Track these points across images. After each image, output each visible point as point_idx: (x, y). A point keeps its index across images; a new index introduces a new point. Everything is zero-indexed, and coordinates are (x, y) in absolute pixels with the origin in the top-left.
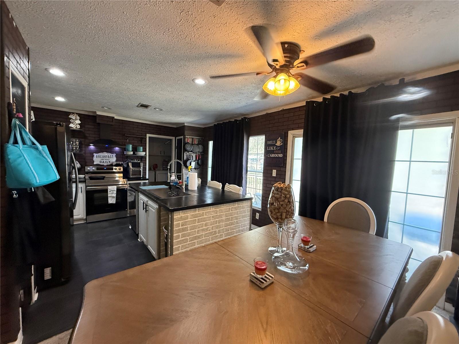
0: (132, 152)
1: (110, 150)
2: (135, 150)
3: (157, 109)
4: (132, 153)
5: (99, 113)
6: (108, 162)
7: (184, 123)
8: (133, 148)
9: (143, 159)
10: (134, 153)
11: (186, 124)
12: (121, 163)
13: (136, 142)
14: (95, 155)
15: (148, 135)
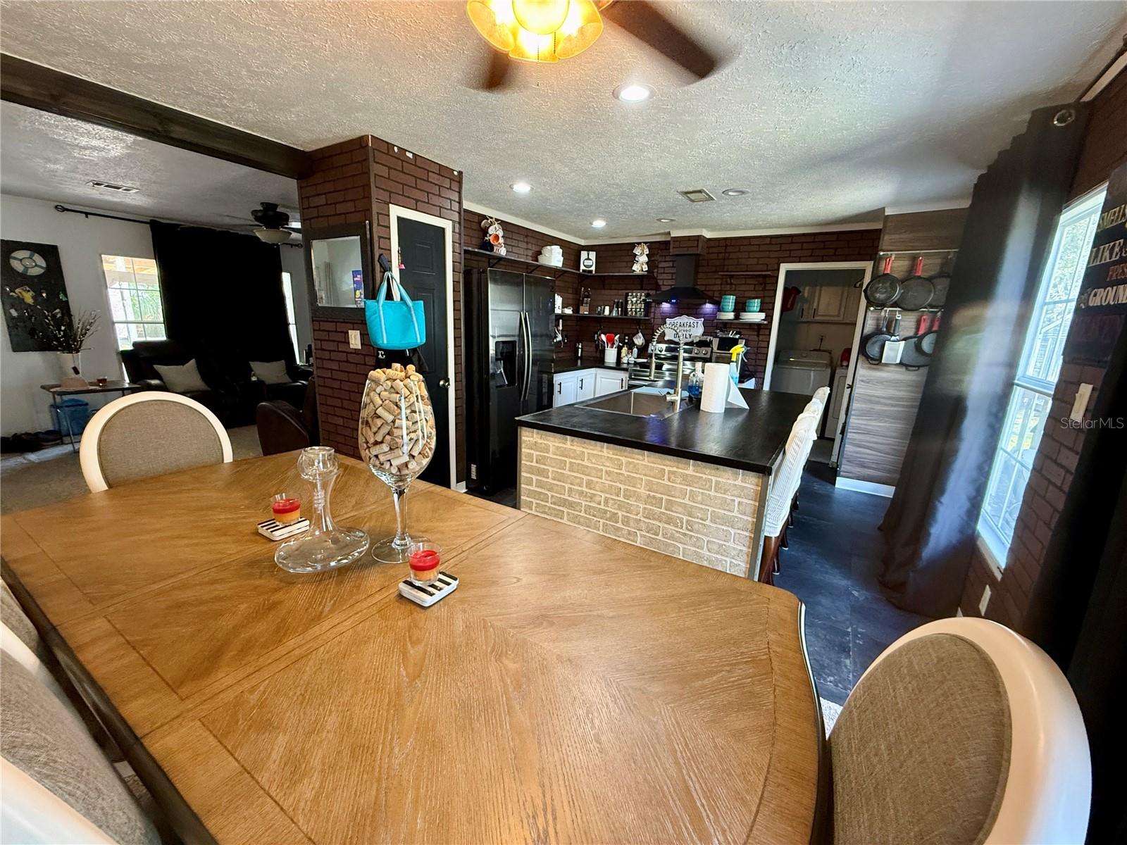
0: (733, 313)
1: (694, 312)
2: (740, 308)
3: (730, 193)
4: (731, 316)
5: (675, 234)
6: (688, 336)
7: (883, 209)
8: (736, 303)
9: (762, 332)
10: (737, 317)
11: (888, 212)
12: (708, 340)
13: (752, 287)
14: (668, 320)
15: (784, 268)
